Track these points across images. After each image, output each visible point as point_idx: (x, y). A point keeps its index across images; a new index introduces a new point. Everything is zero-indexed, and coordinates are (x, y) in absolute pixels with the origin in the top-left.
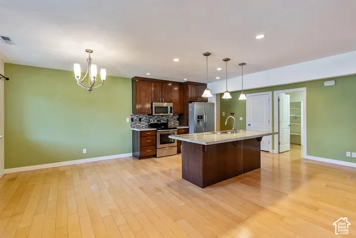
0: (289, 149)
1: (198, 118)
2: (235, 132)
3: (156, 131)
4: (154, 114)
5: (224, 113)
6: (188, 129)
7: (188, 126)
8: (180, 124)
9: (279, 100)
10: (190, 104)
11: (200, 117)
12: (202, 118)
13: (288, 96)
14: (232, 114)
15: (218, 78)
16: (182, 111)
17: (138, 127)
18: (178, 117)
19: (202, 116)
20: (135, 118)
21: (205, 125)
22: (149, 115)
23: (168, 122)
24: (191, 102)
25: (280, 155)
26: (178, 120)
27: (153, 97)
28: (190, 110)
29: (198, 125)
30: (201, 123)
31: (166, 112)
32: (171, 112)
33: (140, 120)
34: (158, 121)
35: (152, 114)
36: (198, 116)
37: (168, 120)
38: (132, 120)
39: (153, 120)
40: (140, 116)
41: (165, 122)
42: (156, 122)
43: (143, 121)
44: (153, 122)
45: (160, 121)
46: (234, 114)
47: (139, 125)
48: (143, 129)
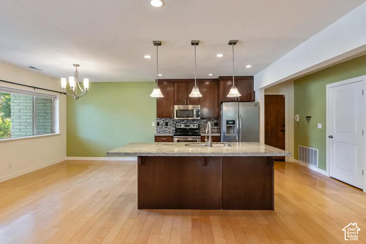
1: (228, 124)
3: (173, 137)
4: (175, 118)
5: (298, 116)
6: (220, 136)
8: (219, 131)
12: (233, 124)
14: (308, 118)
16: (216, 115)
17: (164, 131)
18: (215, 121)
19: (233, 121)
20: (161, 121)
21: (238, 133)
23: (199, 128)
26: (215, 126)
27: (176, 99)
28: (221, 113)
29: (227, 133)
31: (192, 116)
32: (198, 116)
33: (167, 124)
34: (185, 126)
36: (228, 121)
37: (199, 124)
38: (158, 124)
39: (179, 125)
40: (166, 120)
41: (195, 127)
42: (183, 126)
43: (170, 125)
44: (179, 127)
45: (189, 126)
46: (310, 117)
47: (166, 129)
48: (170, 134)
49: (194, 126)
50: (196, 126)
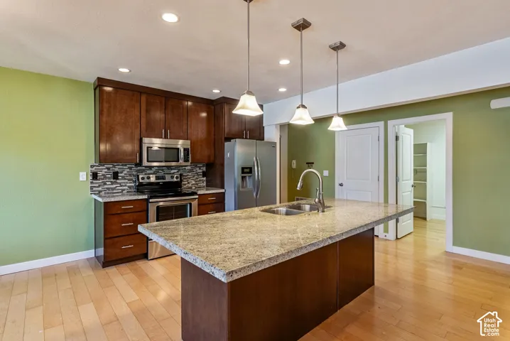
0: (412, 230)
1: (243, 172)
2: (321, 209)
3: (147, 200)
4: (145, 163)
5: (294, 162)
6: (224, 193)
7: (223, 187)
8: (209, 185)
9: (397, 138)
10: (226, 144)
11: (248, 170)
12: (250, 172)
13: (411, 131)
14: (310, 164)
15: (282, 90)
16: (212, 158)
17: (110, 191)
18: (204, 169)
19: (251, 169)
20: (103, 171)
21: (257, 186)
22: (137, 165)
23: (181, 181)
24: (228, 139)
25: (398, 241)
26: (203, 176)
27: (144, 126)
28: (228, 155)
29: (243, 187)
30: (249, 182)
31: (176, 159)
32: (186, 160)
33: (116, 176)
34: (157, 178)
35: (140, 164)
36: (243, 169)
37: (181, 175)
38: (95, 176)
39: (146, 176)
40: (114, 166)
41: (175, 180)
42: (153, 179)
43: (123, 178)
44: (146, 180)
45: (163, 178)
46: (313, 163)
47: (114, 186)
48: (123, 195)
49: (172, 177)
50: (177, 178)
